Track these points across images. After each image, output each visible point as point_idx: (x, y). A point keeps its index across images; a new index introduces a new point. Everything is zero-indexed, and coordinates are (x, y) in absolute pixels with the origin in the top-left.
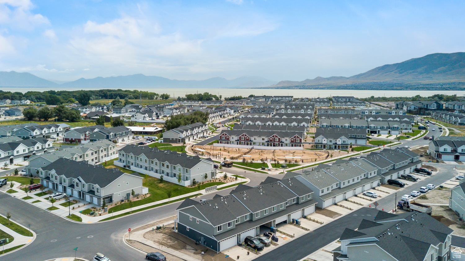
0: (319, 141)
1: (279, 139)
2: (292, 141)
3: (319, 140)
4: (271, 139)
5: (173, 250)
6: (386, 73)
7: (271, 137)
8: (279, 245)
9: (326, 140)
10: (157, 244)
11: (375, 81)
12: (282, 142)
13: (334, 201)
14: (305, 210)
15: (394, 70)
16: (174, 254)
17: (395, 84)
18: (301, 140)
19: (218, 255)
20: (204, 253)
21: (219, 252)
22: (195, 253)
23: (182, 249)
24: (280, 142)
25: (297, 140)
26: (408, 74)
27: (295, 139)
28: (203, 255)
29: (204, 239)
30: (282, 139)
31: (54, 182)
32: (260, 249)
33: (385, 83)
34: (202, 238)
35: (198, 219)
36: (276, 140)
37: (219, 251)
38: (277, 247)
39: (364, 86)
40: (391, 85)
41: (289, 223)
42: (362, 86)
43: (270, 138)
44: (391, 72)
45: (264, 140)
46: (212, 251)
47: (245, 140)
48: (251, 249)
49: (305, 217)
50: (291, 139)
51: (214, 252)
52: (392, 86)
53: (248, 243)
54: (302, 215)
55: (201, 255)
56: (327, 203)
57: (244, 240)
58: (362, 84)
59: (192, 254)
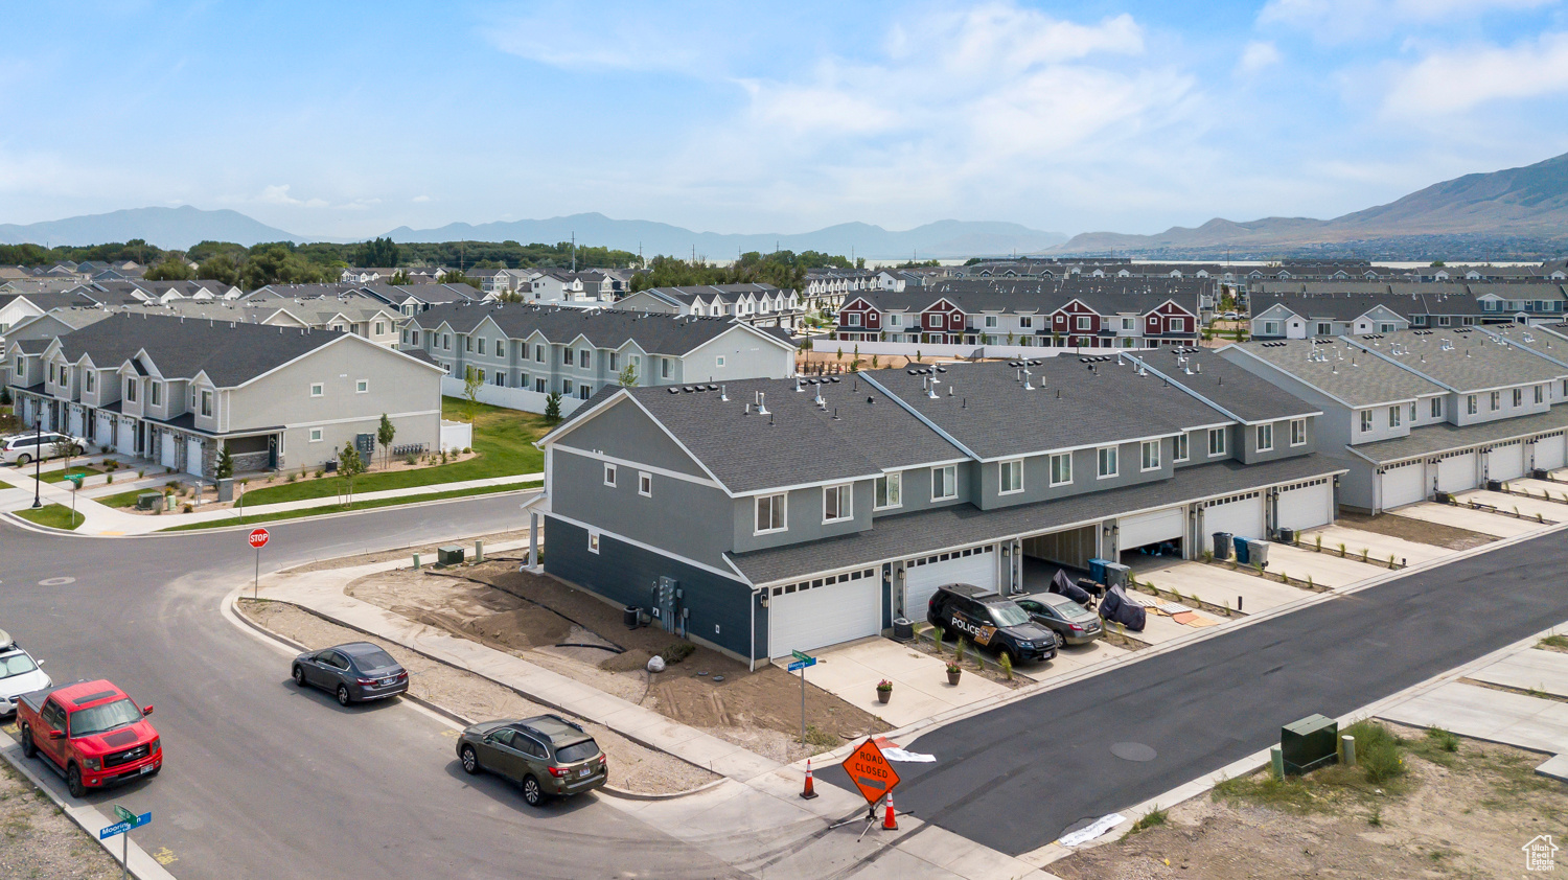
0: (1268, 330)
1: (1095, 320)
2: (1151, 329)
3: (1269, 325)
4: (1060, 320)
5: (479, 647)
6: (1472, 203)
7: (1060, 314)
8: (1152, 649)
9: (1302, 322)
10: (401, 619)
11: (1432, 232)
12: (1106, 332)
13: (1430, 484)
14: (1284, 499)
15: (1505, 193)
16: (475, 665)
17: (1511, 240)
18: (1189, 322)
19: (755, 678)
20: (668, 663)
21: (764, 661)
22: (605, 666)
23: (536, 642)
24: (1100, 334)
25: (1174, 322)
26: (1557, 207)
27: (1166, 320)
28: (654, 676)
29: (677, 586)
30: (1106, 320)
31: (56, 397)
32: (1029, 658)
33: (1472, 240)
34: (667, 582)
35: (646, 471)
36: (1081, 326)
37: (762, 652)
38: (1142, 655)
39: (1393, 249)
40: (1497, 246)
41: (1193, 559)
42: (1382, 249)
43: (1054, 317)
44: (1492, 199)
45: (1029, 325)
46: (720, 654)
47: (945, 327)
48: (969, 657)
49: (1286, 538)
50: (1148, 318)
51: (733, 661)
52: (1500, 250)
53: (954, 621)
54: (1268, 528)
55: (644, 673)
56: (1396, 488)
57: (926, 609)
58: (1380, 244)
59: (590, 670)
